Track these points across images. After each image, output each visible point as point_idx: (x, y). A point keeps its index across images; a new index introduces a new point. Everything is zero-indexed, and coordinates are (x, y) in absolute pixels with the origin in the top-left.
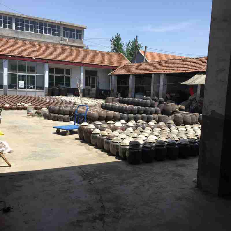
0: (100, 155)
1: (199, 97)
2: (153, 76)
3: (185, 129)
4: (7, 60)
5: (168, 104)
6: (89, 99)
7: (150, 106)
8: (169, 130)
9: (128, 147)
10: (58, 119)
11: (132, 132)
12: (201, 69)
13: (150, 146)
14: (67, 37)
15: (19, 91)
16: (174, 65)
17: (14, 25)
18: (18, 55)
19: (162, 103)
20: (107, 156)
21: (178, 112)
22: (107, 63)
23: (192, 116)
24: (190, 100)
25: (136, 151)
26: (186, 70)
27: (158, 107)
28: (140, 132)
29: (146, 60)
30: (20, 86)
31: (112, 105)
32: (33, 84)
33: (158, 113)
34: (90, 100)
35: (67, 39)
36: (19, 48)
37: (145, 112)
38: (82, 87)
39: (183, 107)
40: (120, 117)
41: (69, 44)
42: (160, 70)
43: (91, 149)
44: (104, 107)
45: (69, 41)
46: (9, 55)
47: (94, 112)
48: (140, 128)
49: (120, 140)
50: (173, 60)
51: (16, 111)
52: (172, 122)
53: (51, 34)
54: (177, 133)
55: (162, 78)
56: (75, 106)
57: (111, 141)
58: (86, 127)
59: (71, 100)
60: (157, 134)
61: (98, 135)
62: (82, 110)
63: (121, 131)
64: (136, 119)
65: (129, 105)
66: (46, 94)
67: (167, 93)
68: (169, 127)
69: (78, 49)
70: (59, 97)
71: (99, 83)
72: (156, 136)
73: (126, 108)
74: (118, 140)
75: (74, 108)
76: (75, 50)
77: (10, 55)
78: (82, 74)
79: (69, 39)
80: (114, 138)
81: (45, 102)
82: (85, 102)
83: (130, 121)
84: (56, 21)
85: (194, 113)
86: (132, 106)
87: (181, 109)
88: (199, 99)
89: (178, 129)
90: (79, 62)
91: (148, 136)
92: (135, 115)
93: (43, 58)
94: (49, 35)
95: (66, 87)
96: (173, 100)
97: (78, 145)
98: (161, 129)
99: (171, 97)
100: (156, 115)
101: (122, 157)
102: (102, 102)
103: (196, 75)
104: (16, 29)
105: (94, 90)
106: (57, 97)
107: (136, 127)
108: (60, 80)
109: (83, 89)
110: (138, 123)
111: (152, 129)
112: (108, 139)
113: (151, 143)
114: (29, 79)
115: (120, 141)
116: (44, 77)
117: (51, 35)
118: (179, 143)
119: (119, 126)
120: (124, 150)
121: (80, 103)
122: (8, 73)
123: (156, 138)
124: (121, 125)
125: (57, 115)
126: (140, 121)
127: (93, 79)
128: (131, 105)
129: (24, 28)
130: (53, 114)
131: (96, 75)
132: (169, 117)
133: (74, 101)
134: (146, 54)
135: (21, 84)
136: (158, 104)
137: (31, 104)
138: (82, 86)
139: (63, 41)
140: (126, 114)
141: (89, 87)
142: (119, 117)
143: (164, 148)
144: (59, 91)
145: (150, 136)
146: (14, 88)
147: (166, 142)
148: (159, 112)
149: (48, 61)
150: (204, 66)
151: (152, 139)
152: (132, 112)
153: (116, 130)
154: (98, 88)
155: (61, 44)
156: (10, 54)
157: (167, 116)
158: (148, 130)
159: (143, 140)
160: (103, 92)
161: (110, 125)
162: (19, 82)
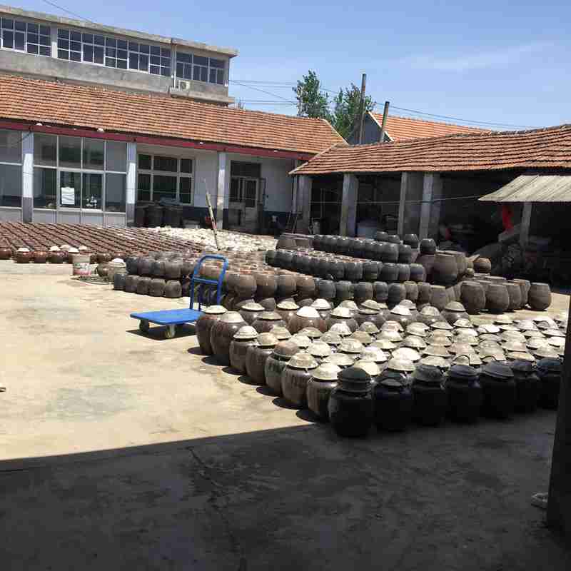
0: (254, 405)
1: (527, 233)
2: (404, 178)
3: (496, 329)
4: (32, 134)
5: (445, 253)
6: (238, 236)
7: (397, 258)
8: (450, 330)
9: (334, 385)
10: (150, 291)
11: (347, 334)
12: (533, 161)
13: (398, 384)
14: (188, 77)
15: (61, 213)
16: (461, 151)
17: (54, 47)
18: (61, 122)
19: (431, 250)
20: (275, 407)
21: (473, 276)
22: (285, 144)
23: (511, 288)
24: (503, 242)
25: (357, 398)
26: (494, 162)
27: (419, 263)
28: (368, 336)
29: (387, 138)
30: (65, 201)
31: (295, 257)
32: (99, 196)
33: (419, 279)
34: (242, 238)
35: (188, 84)
36: (63, 104)
37: (384, 276)
38: (221, 204)
39: (486, 262)
40: (317, 288)
41: (192, 95)
42: (423, 164)
43: (231, 383)
44: (273, 260)
45: (191, 89)
46: (38, 122)
47: (245, 273)
48: (369, 325)
49: (311, 362)
50: (459, 138)
51: (47, 266)
52: (458, 306)
53: (147, 70)
54: (475, 341)
55: (428, 182)
56: (196, 257)
57: (287, 363)
58: (219, 319)
59: (191, 239)
60: (417, 342)
61: (251, 345)
62: (214, 267)
63: (316, 333)
64: (359, 298)
65: (342, 257)
66: (129, 221)
67: (439, 223)
68: (451, 321)
69: (212, 107)
70: (163, 229)
71: (264, 194)
72: (415, 348)
73: (332, 263)
74: (307, 363)
75: (193, 261)
76: (206, 109)
77: (41, 122)
78: (222, 172)
79: (192, 82)
80: (295, 357)
81: (125, 243)
82: (228, 244)
83: (343, 303)
84: (160, 36)
85: (516, 280)
86: (348, 258)
87: (479, 268)
88: (527, 240)
89: (476, 327)
90: (215, 141)
91: (393, 350)
92: (356, 285)
93: (124, 130)
94: (141, 72)
95: (181, 204)
96: (456, 242)
97: (195, 370)
98: (428, 328)
99: (451, 233)
100: (413, 285)
101: (317, 412)
102: (269, 243)
103: (519, 175)
104: (59, 57)
105: (252, 213)
106: (158, 229)
107: (357, 322)
108: (165, 186)
109: (224, 209)
110: (365, 308)
111: (404, 325)
112: (276, 358)
113: (403, 372)
114: (88, 183)
115: (312, 366)
116: (124, 177)
117: (148, 73)
118: (482, 375)
119: (310, 319)
120: (324, 394)
121: (213, 245)
122: (34, 168)
123: (416, 356)
124: (317, 315)
125: (147, 279)
126: (369, 304)
127: (251, 185)
128: (344, 257)
129: (80, 54)
130: (138, 277)
131: (258, 175)
132: (449, 289)
133: (198, 240)
134: (386, 123)
135: (68, 194)
136: (419, 252)
137: (85, 248)
138: (221, 201)
139: (177, 87)
140: (331, 279)
141: (240, 206)
142: (313, 289)
143: (440, 390)
144: (164, 212)
145: (398, 351)
146: (50, 205)
147: (445, 369)
148: (423, 277)
149: (135, 137)
150: (540, 153)
151: (405, 360)
152: (347, 274)
153: (301, 328)
154: (261, 206)
155: (172, 96)
156: (41, 117)
157: (443, 287)
158: (392, 332)
159: (378, 363)
160: (274, 217)
161: (286, 312)
162: (63, 189)
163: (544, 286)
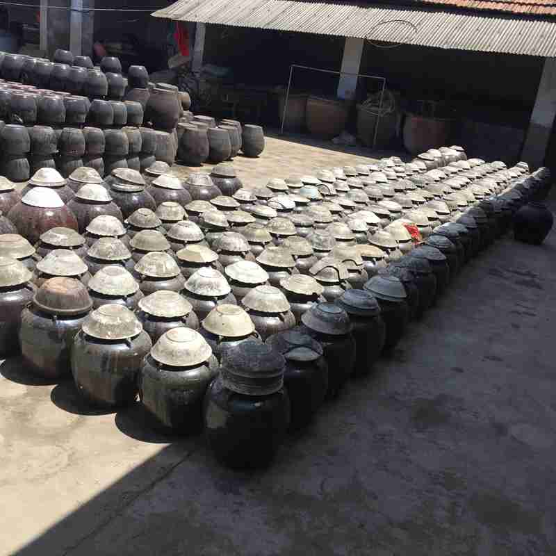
7: (107, 93)
21: (184, 115)
33: (137, 123)
37: (95, 119)
39: (186, 96)
87: (184, 105)
100: (134, 132)
110: (125, 182)
119: (51, 210)
140: (20, 124)
152: (43, 115)
157: (168, 134)
163: (257, 129)
